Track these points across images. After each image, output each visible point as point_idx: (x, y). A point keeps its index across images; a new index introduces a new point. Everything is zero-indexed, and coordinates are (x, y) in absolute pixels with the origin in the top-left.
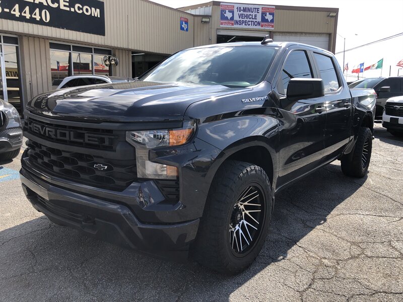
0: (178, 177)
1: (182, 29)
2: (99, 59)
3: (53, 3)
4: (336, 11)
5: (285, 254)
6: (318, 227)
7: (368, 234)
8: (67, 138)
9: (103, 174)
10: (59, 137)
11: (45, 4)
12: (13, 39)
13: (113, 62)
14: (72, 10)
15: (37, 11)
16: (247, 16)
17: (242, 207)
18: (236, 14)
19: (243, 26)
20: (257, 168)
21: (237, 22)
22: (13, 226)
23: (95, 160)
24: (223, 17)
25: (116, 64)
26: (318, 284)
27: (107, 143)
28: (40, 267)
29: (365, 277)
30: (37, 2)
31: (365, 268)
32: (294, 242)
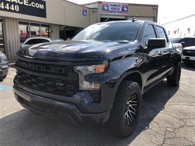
0: (100, 89)
1: (84, 15)
2: (44, 29)
3: (20, 2)
4: (157, 6)
5: (148, 126)
6: (161, 111)
7: (186, 114)
8: (41, 70)
9: (61, 88)
10: (36, 69)
11: (17, 2)
12: (1, 19)
13: (50, 31)
14: (30, 5)
15: (13, 5)
16: (115, 9)
17: (128, 103)
18: (110, 7)
19: (113, 13)
20: (136, 83)
21: (110, 12)
22: (8, 115)
23: (57, 81)
24: (104, 9)
25: (52, 32)
26: (168, 141)
27: (64, 72)
28: (26, 137)
29: (189, 136)
30: (12, 1)
31: (188, 132)
32: (151, 119)
